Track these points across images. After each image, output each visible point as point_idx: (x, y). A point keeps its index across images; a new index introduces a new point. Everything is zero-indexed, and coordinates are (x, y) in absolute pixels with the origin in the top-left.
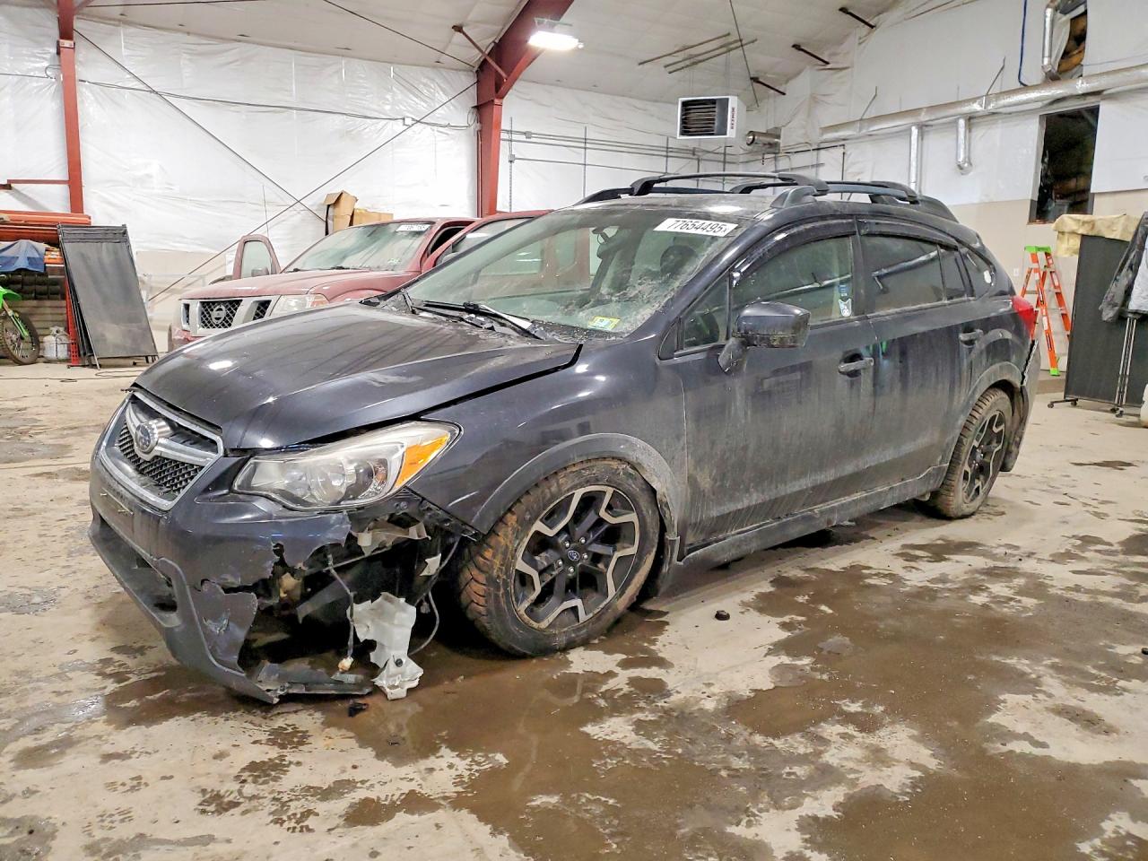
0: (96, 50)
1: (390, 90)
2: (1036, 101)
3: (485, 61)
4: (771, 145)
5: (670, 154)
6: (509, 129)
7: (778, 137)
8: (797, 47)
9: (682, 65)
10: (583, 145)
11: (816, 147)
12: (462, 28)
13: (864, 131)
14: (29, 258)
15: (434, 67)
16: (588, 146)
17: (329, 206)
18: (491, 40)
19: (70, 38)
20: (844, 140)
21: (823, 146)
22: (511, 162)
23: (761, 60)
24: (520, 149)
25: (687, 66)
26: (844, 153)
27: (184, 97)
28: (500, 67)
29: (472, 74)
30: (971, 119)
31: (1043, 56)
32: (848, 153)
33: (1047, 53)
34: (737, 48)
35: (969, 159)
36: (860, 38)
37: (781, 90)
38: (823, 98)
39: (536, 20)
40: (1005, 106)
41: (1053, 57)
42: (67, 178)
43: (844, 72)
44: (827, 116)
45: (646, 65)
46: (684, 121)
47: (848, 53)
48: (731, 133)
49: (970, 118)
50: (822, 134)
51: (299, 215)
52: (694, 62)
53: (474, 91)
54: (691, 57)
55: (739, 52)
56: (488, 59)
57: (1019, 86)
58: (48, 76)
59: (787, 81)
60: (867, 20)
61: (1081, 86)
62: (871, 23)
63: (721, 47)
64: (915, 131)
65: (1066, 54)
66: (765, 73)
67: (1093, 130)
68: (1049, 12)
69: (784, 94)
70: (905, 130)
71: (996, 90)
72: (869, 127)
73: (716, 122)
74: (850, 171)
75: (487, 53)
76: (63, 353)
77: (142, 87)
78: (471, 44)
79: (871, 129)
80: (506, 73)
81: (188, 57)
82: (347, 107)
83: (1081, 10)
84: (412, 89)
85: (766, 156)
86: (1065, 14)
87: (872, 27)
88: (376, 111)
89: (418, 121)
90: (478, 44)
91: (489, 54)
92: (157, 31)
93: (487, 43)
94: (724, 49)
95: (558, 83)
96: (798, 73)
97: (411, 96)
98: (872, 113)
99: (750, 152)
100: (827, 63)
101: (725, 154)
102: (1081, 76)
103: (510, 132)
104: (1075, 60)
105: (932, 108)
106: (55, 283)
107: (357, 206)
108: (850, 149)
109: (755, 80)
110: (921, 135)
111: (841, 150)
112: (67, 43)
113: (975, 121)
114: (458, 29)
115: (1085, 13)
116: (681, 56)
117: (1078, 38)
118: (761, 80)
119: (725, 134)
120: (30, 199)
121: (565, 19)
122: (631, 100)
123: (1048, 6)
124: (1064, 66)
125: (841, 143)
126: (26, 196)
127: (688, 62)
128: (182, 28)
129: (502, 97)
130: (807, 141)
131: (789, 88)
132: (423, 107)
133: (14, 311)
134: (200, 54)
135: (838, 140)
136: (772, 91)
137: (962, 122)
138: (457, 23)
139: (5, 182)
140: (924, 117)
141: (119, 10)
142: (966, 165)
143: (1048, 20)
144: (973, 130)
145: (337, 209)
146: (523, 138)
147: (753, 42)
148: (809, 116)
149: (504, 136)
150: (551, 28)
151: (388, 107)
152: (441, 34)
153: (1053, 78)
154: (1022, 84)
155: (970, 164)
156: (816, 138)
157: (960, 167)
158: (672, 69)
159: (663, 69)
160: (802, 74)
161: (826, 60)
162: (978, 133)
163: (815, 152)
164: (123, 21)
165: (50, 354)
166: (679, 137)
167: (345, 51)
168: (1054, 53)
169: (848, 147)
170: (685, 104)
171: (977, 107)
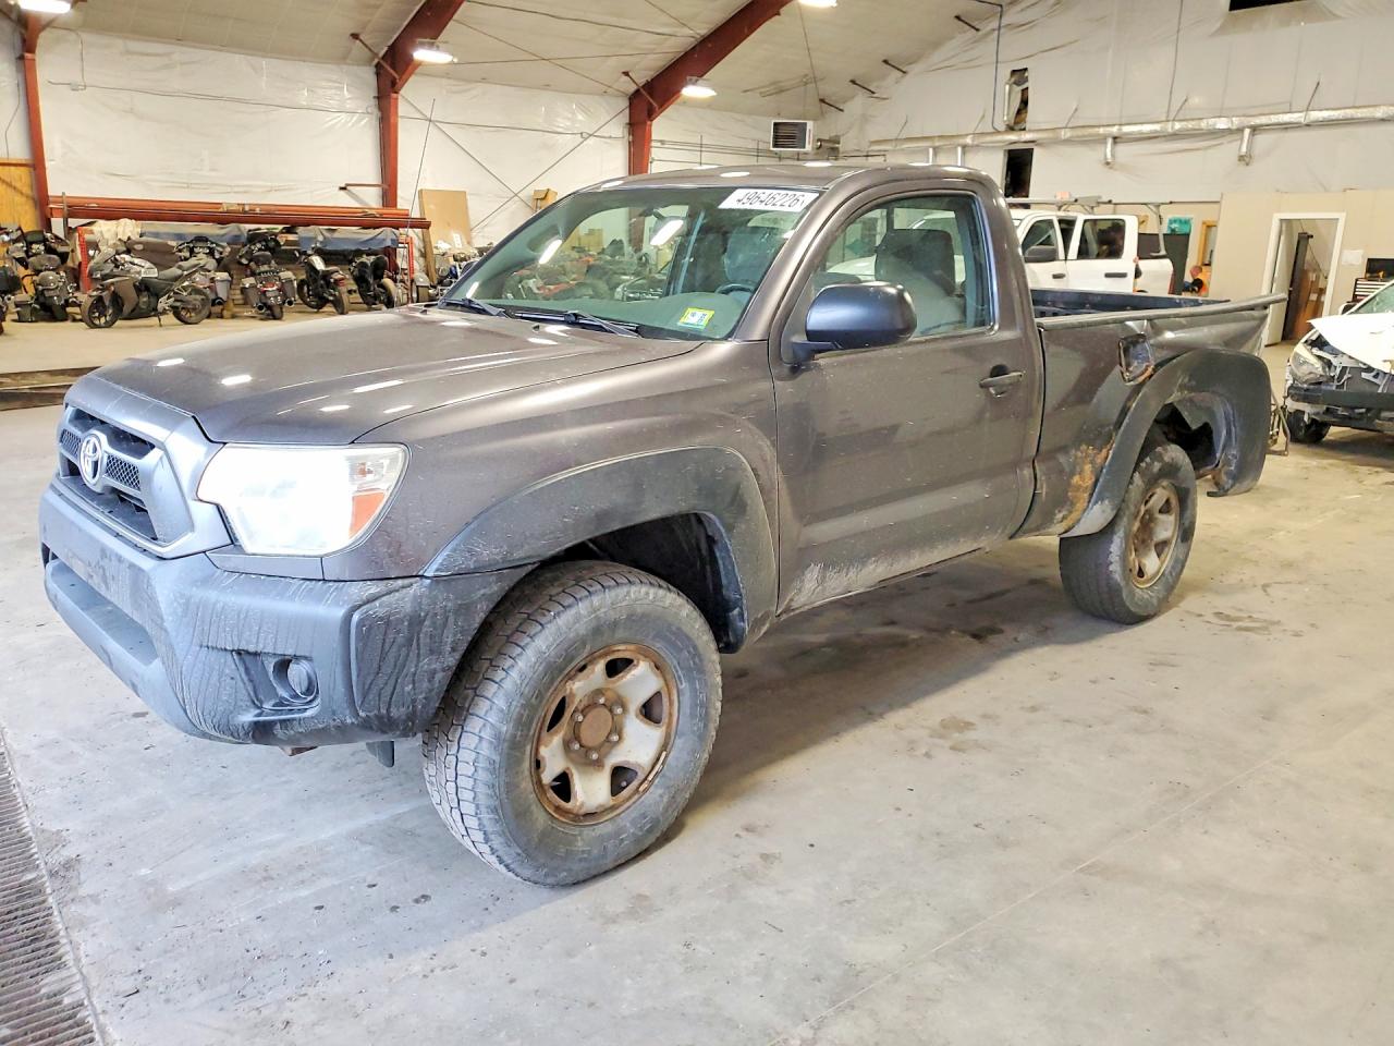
2: (1001, 141)
3: (638, 91)
4: (833, 149)
5: (760, 154)
7: (838, 143)
8: (852, 81)
9: (773, 92)
10: (699, 148)
11: (865, 154)
12: (628, 73)
13: (898, 147)
15: (602, 96)
16: (703, 149)
17: (538, 198)
18: (646, 79)
20: (885, 151)
21: (870, 153)
22: (651, 162)
23: (827, 89)
25: (776, 93)
27: (447, 123)
28: (652, 98)
29: (625, 100)
30: (964, 147)
31: (1005, 116)
32: (887, 161)
33: (1006, 113)
34: (812, 83)
36: (894, 80)
37: (842, 108)
38: (870, 118)
39: (688, 78)
40: (984, 142)
41: (1010, 115)
42: (380, 183)
43: (885, 101)
44: (874, 133)
45: (748, 93)
46: (776, 137)
47: (887, 88)
48: (808, 145)
50: (869, 147)
51: (516, 205)
53: (627, 111)
54: (780, 88)
55: (813, 85)
56: (642, 90)
57: (993, 130)
59: (844, 103)
60: (900, 69)
61: (1027, 136)
62: (904, 70)
63: (801, 82)
64: (931, 150)
65: (1018, 113)
66: (830, 96)
67: (1030, 163)
68: (1007, 87)
69: (842, 111)
70: (923, 150)
71: (979, 131)
72: (901, 144)
73: (798, 139)
75: (641, 86)
78: (630, 81)
79: (902, 147)
80: (657, 103)
82: (545, 126)
83: (1025, 86)
84: (586, 111)
85: (830, 157)
86: (1017, 87)
87: (904, 72)
88: (563, 128)
89: (590, 135)
90: (636, 81)
91: (643, 86)
93: (642, 81)
94: (803, 84)
96: (853, 97)
97: (586, 116)
98: (904, 135)
99: (816, 154)
100: (873, 93)
101: (799, 153)
102: (1025, 129)
104: (1023, 117)
105: (941, 138)
108: (889, 158)
109: (822, 101)
110: (936, 154)
111: (882, 158)
113: (968, 149)
114: (626, 74)
115: (1027, 88)
116: (773, 87)
117: (1025, 102)
118: (826, 101)
119: (804, 147)
120: (359, 197)
121: (707, 76)
122: (733, 114)
123: (1007, 84)
124: (1017, 121)
125: (882, 153)
126: (357, 196)
127: (776, 91)
129: (652, 120)
130: (859, 148)
131: (846, 107)
132: (595, 125)
134: (454, 93)
135: (880, 151)
136: (834, 109)
137: (959, 149)
138: (626, 70)
139: (343, 185)
140: (935, 143)
143: (1007, 91)
144: (967, 155)
146: (659, 144)
147: (823, 79)
148: (860, 130)
150: (695, 83)
151: (571, 125)
152: (613, 77)
153: (1011, 129)
154: (994, 128)
156: (865, 147)
158: (765, 94)
159: (758, 95)
160: (855, 99)
161: (872, 91)
163: (865, 158)
166: (771, 149)
167: (547, 87)
168: (1011, 113)
169: (888, 156)
170: (775, 124)
171: (968, 140)
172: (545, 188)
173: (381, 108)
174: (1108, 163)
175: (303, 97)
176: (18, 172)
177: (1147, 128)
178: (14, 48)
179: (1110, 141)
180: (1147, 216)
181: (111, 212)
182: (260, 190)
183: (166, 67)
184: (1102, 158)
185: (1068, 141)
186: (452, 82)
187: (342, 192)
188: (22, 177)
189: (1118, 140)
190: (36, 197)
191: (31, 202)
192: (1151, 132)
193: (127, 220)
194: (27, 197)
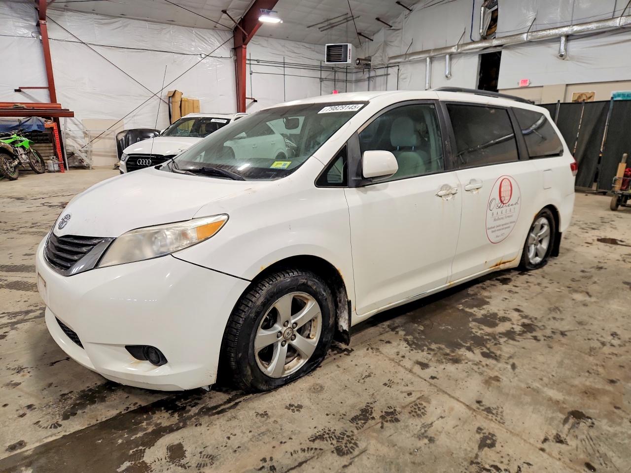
0: (54, 24)
1: (193, 41)
2: (477, 48)
3: (237, 27)
4: (367, 65)
5: (322, 69)
6: (249, 58)
7: (370, 61)
8: (378, 19)
9: (327, 27)
10: (283, 66)
11: (386, 66)
12: (226, 11)
13: (407, 59)
14: (37, 125)
15: (213, 29)
16: (285, 66)
17: (169, 97)
18: (240, 17)
19: (44, 19)
20: (399, 63)
21: (389, 65)
22: (251, 74)
23: (361, 25)
24: (255, 68)
25: (329, 28)
26: (398, 69)
27: (97, 45)
28: (245, 30)
29: (231, 32)
31: (479, 30)
32: (401, 69)
33: (481, 28)
34: (351, 20)
35: (450, 72)
36: (405, 16)
37: (372, 38)
38: (389, 43)
39: (261, 10)
40: (465, 50)
41: (484, 29)
42: (47, 86)
43: (398, 32)
44: (392, 51)
45: (311, 28)
46: (328, 55)
47: (400, 23)
48: (349, 61)
49: (451, 55)
50: (389, 60)
51: (156, 102)
52: (332, 26)
53: (232, 40)
54: (330, 24)
55: (352, 21)
56: (238, 26)
57: (470, 41)
58: (33, 37)
59: (373, 35)
60: (408, 7)
61: (495, 42)
62: (410, 9)
63: (344, 19)
64: (428, 59)
65: (490, 27)
66: (364, 31)
68: (483, 8)
69: (372, 40)
70: (423, 60)
71: (461, 42)
72: (409, 57)
73: (343, 56)
74: (401, 77)
75: (238, 23)
76: (56, 167)
77: (77, 40)
78: (230, 19)
79: (410, 59)
80: (247, 33)
81: (97, 25)
82: (174, 49)
83: (496, 7)
84: (203, 39)
85: (365, 70)
86: (490, 9)
87: (410, 10)
88: (188, 51)
89: (208, 56)
90: (234, 19)
91: (239, 24)
92: (83, 14)
93: (237, 18)
94: (345, 21)
95: (271, 36)
96: (378, 31)
97: (203, 43)
98: (410, 51)
99: (358, 68)
100: (391, 27)
101: (347, 69)
102: (495, 38)
103: (250, 60)
104: (493, 30)
105: (435, 50)
106: (46, 135)
107: (183, 96)
108: (401, 67)
109: (359, 34)
110: (431, 62)
111: (397, 68)
112: (43, 22)
113: (453, 56)
114: (224, 12)
115: (497, 10)
116: (326, 24)
117: (494, 20)
118: (362, 34)
119: (347, 61)
120: (30, 96)
121: (274, 9)
122: (304, 44)
123: (482, 6)
124: (489, 33)
125: (397, 65)
126: (28, 95)
127: (329, 26)
128: (93, 12)
129: (246, 44)
130: (383, 63)
131: (375, 38)
132: (210, 49)
133: (34, 150)
134: (103, 24)
135: (396, 63)
136: (367, 39)
137: (447, 57)
138: (224, 9)
139: (18, 88)
140: (432, 54)
141: (64, 4)
142: (449, 75)
143: (482, 12)
144: (452, 60)
145: (173, 99)
146: (256, 63)
147: (358, 17)
148: (383, 51)
149: (248, 62)
150: (268, 13)
151: (193, 49)
152: (216, 15)
153: (484, 38)
154: (472, 40)
155: (451, 75)
156: (386, 62)
157: (447, 77)
158: (322, 29)
159: (318, 29)
160: (380, 31)
161: (391, 25)
162: (454, 61)
163: (386, 68)
164: (66, 9)
165: (52, 169)
166: (326, 63)
168: (485, 27)
169: (400, 66)
170: (328, 47)
171: (454, 50)
174: (562, 56)
177: (593, 26)
179: (563, 39)
180: (594, 93)
184: (557, 53)
185: (529, 43)
187: (18, 93)
189: (569, 38)
192: (598, 28)
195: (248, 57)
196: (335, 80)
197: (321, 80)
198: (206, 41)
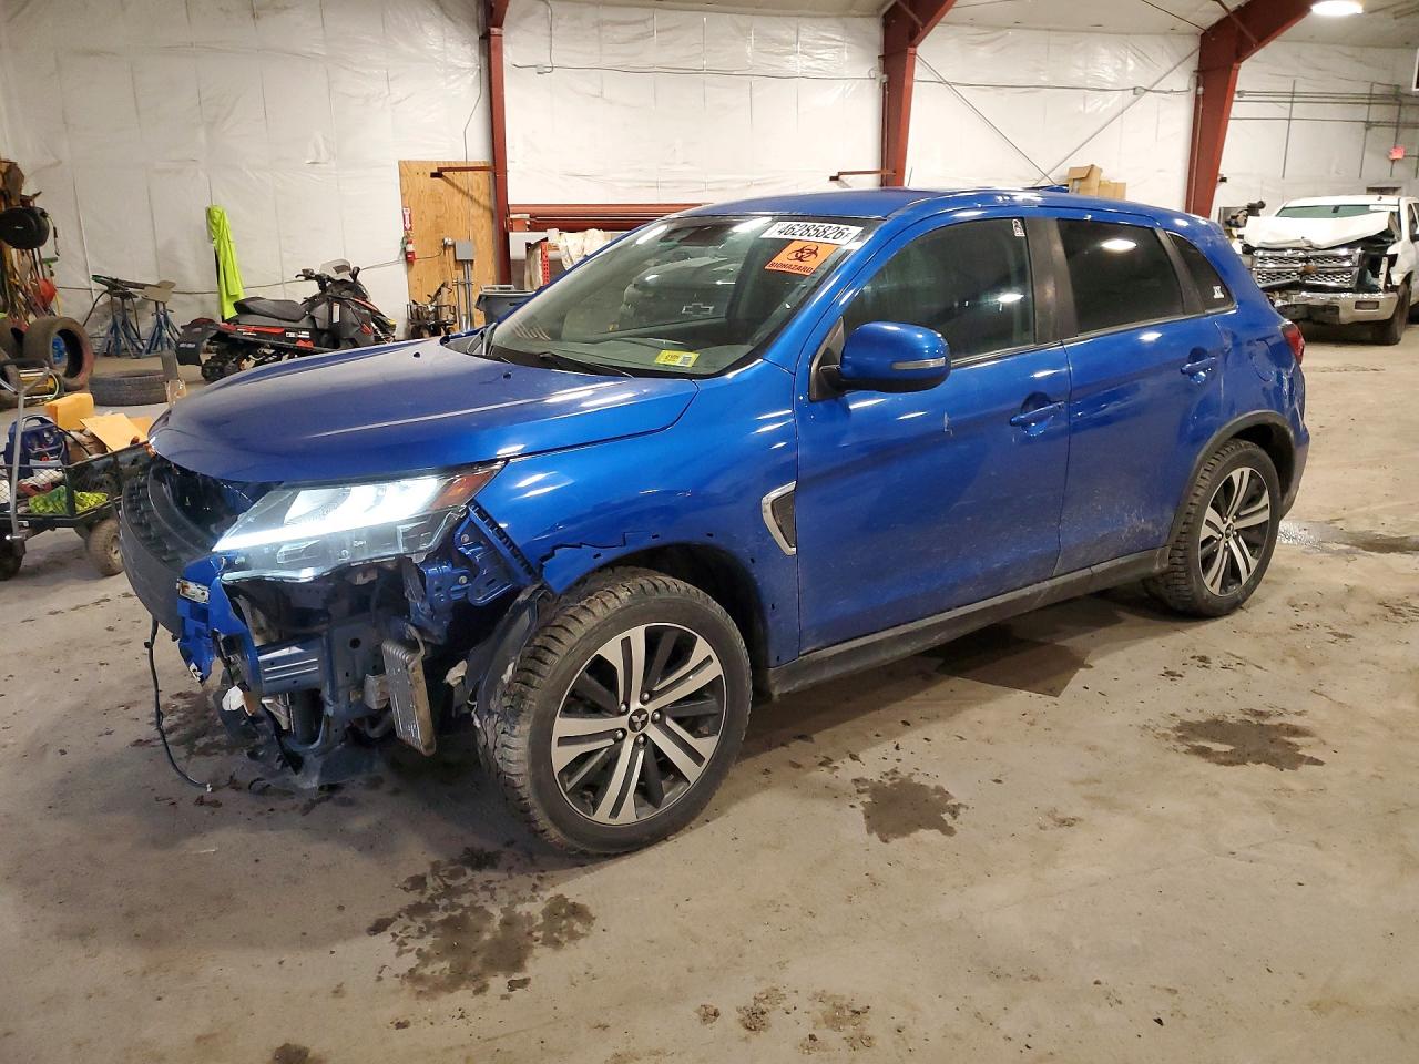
1: (1124, 61)
5: (1373, 101)
9: (1410, 10)
10: (1290, 99)
15: (1168, 34)
16: (1295, 99)
17: (1076, 180)
42: (879, 169)
45: (1376, 14)
53: (1197, 54)
82: (1089, 81)
84: (1143, 56)
88: (1112, 83)
89: (1146, 90)
91: (1235, 12)
97: (1142, 64)
107: (1101, 177)
122: (1341, 48)
129: (1241, 61)
132: (1152, 75)
139: (835, 175)
145: (1083, 183)
149: (1236, 97)
151: (1121, 78)
159: (1391, 16)
167: (1096, 28)
172: (1088, 164)
173: (886, 70)
175: (797, 64)
176: (476, 178)
178: (478, 26)
181: (574, 221)
182: (736, 186)
183: (642, 36)
186: (974, 30)
187: (834, 183)
188: (479, 183)
190: (493, 208)
191: (488, 215)
193: (594, 230)
194: (484, 207)
195: (1237, 89)
196: (1397, 125)
197: (1369, 125)
198: (1147, 60)
